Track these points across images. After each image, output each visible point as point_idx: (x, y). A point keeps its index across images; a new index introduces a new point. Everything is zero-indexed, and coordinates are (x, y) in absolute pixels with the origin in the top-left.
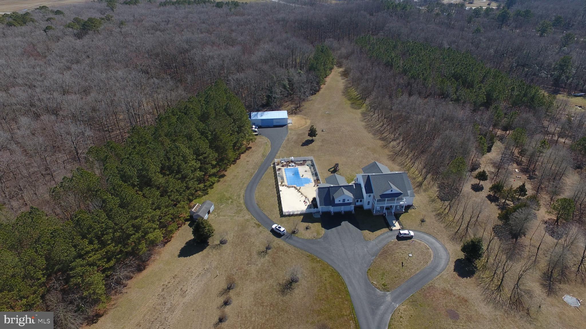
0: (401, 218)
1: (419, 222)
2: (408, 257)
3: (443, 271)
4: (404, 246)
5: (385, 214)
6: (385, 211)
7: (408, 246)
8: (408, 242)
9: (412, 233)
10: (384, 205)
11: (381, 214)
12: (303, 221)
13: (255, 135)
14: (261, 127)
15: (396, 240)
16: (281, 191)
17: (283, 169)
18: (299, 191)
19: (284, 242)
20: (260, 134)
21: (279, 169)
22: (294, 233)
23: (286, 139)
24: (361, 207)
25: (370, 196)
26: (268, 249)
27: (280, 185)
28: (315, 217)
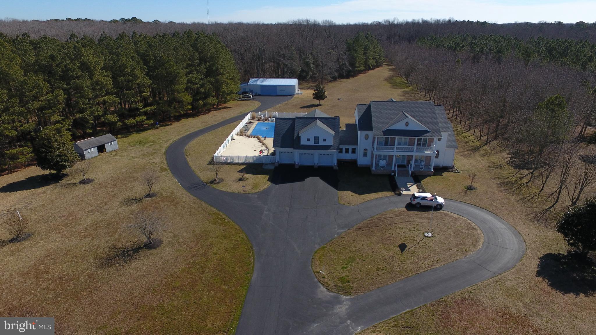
0: (426, 181)
1: (461, 189)
2: (422, 236)
3: (505, 271)
4: (418, 220)
5: (394, 172)
6: (394, 168)
7: (426, 221)
8: (431, 214)
10: (391, 153)
11: (386, 172)
12: (241, 171)
13: (246, 100)
14: (259, 95)
15: (405, 209)
16: (234, 139)
17: (256, 123)
18: (261, 141)
19: (185, 192)
20: (253, 99)
21: (251, 122)
22: (212, 182)
23: (284, 103)
24: (354, 162)
25: (367, 137)
26: (148, 196)
27: (238, 134)
28: (266, 168)
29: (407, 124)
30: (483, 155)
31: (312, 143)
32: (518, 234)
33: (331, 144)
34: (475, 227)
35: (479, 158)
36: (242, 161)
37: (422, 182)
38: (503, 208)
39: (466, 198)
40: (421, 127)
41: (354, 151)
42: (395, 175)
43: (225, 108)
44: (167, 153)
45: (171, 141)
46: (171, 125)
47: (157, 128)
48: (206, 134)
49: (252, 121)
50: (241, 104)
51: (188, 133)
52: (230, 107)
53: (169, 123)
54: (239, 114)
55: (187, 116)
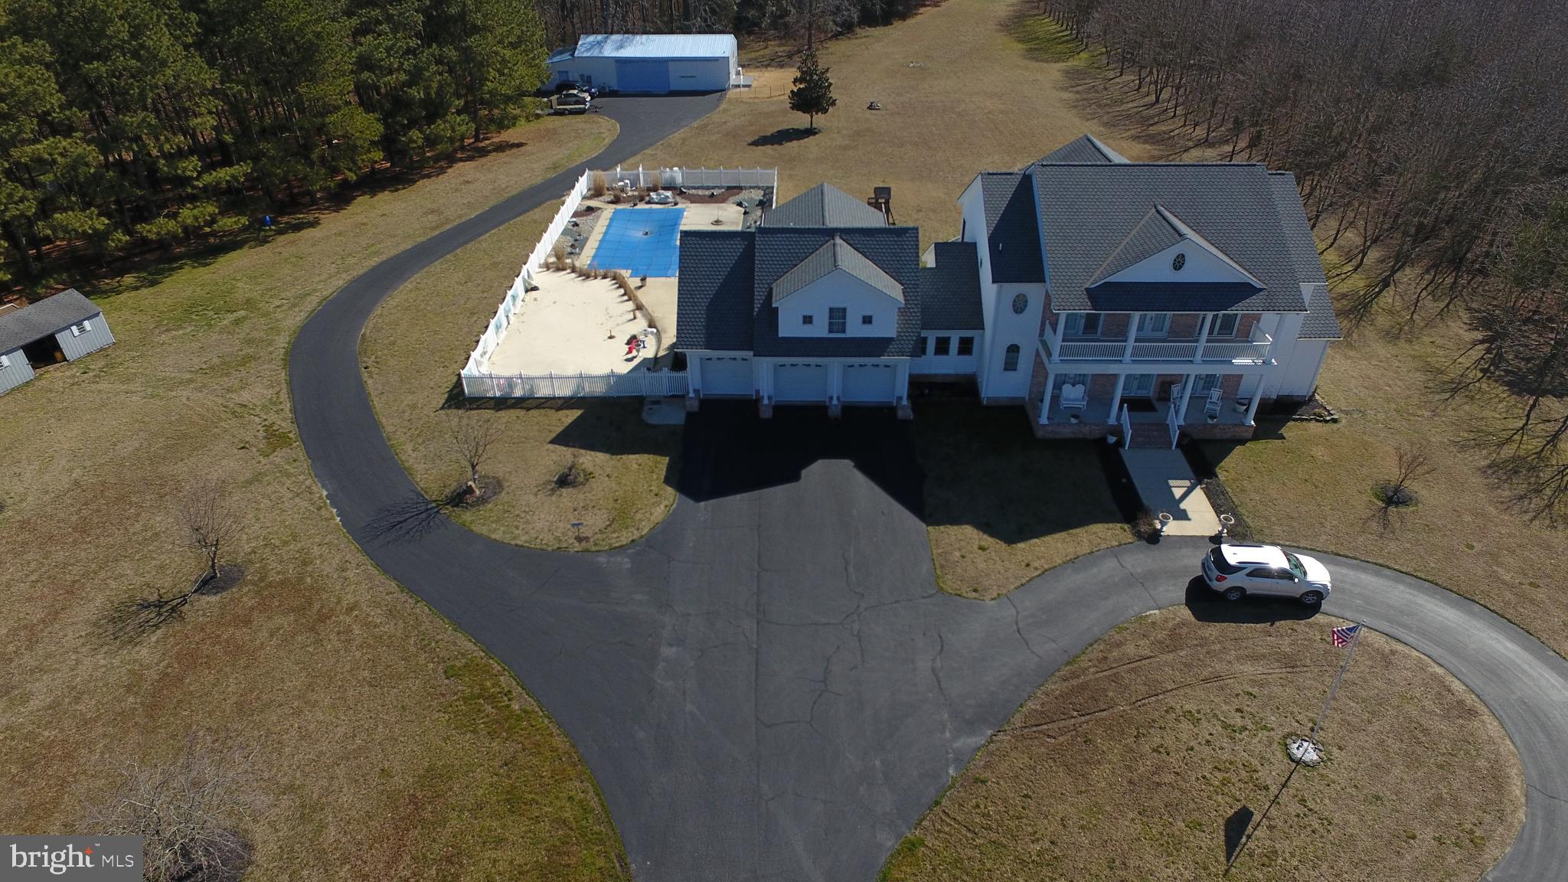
0: (1232, 467)
1: (1363, 502)
2: (1286, 766)
4: (1248, 668)
5: (1118, 431)
6: (1118, 416)
7: (1278, 672)
8: (1285, 634)
9: (1317, 572)
10: (1112, 369)
11: (1088, 431)
12: (564, 438)
13: (572, 112)
14: (614, 94)
15: (1186, 613)
16: (535, 289)
17: (609, 211)
18: (629, 295)
19: (350, 552)
20: (595, 110)
21: (590, 210)
22: (460, 498)
23: (695, 124)
24: (967, 386)
25: (1019, 305)
26: (208, 584)
27: (547, 266)
28: (653, 420)
29: (1179, 263)
30: (1392, 336)
31: (820, 330)
33: (891, 332)
34: (1470, 699)
35: (1382, 350)
36: (565, 391)
37: (1222, 475)
39: (1392, 546)
41: (966, 347)
43: (501, 148)
44: (294, 357)
45: (312, 303)
46: (314, 224)
47: (264, 241)
48: (437, 266)
49: (593, 203)
50: (555, 132)
51: (376, 261)
52: (519, 145)
53: (311, 218)
54: (551, 175)
55: (374, 183)
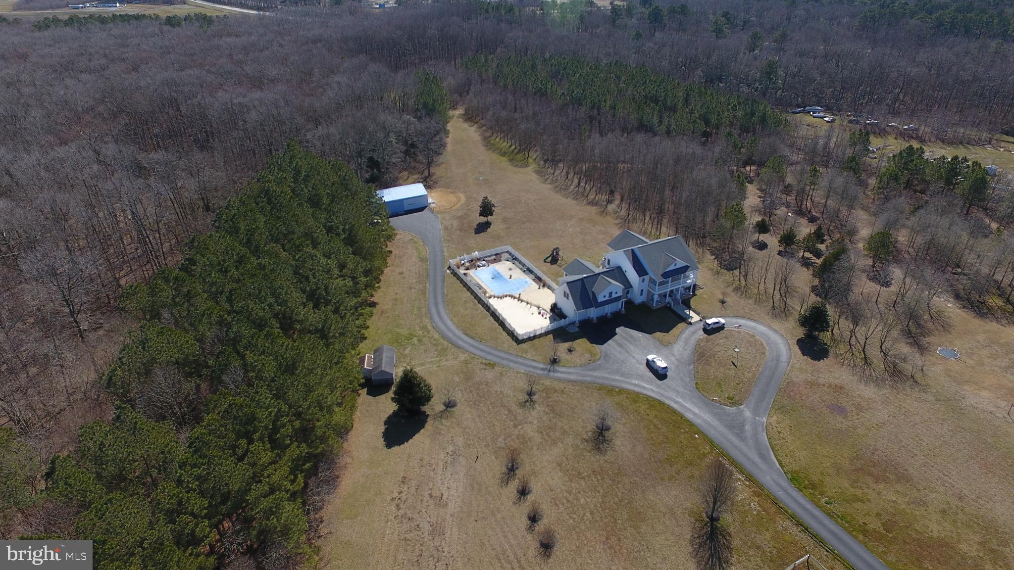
0: (693, 302)
2: (735, 353)
3: (790, 359)
5: (669, 303)
6: (668, 299)
8: (723, 333)
9: (722, 321)
10: (666, 290)
11: (663, 305)
12: (557, 342)
15: (706, 335)
17: (471, 273)
18: (520, 300)
21: (465, 274)
22: (555, 362)
23: (442, 227)
24: (633, 302)
26: (529, 395)
28: (571, 331)
29: (675, 265)
31: (607, 298)
32: (775, 331)
33: (621, 294)
34: (753, 334)
35: (700, 268)
37: (692, 307)
38: (753, 313)
39: (729, 312)
40: (684, 264)
42: (671, 306)
49: (462, 271)
54: (426, 263)
